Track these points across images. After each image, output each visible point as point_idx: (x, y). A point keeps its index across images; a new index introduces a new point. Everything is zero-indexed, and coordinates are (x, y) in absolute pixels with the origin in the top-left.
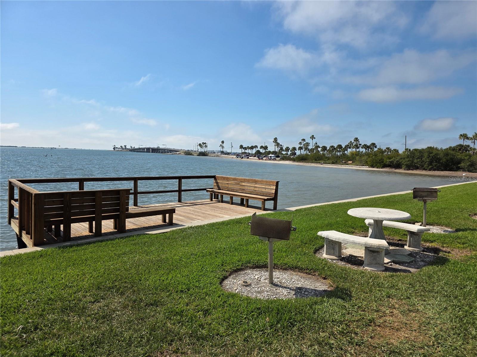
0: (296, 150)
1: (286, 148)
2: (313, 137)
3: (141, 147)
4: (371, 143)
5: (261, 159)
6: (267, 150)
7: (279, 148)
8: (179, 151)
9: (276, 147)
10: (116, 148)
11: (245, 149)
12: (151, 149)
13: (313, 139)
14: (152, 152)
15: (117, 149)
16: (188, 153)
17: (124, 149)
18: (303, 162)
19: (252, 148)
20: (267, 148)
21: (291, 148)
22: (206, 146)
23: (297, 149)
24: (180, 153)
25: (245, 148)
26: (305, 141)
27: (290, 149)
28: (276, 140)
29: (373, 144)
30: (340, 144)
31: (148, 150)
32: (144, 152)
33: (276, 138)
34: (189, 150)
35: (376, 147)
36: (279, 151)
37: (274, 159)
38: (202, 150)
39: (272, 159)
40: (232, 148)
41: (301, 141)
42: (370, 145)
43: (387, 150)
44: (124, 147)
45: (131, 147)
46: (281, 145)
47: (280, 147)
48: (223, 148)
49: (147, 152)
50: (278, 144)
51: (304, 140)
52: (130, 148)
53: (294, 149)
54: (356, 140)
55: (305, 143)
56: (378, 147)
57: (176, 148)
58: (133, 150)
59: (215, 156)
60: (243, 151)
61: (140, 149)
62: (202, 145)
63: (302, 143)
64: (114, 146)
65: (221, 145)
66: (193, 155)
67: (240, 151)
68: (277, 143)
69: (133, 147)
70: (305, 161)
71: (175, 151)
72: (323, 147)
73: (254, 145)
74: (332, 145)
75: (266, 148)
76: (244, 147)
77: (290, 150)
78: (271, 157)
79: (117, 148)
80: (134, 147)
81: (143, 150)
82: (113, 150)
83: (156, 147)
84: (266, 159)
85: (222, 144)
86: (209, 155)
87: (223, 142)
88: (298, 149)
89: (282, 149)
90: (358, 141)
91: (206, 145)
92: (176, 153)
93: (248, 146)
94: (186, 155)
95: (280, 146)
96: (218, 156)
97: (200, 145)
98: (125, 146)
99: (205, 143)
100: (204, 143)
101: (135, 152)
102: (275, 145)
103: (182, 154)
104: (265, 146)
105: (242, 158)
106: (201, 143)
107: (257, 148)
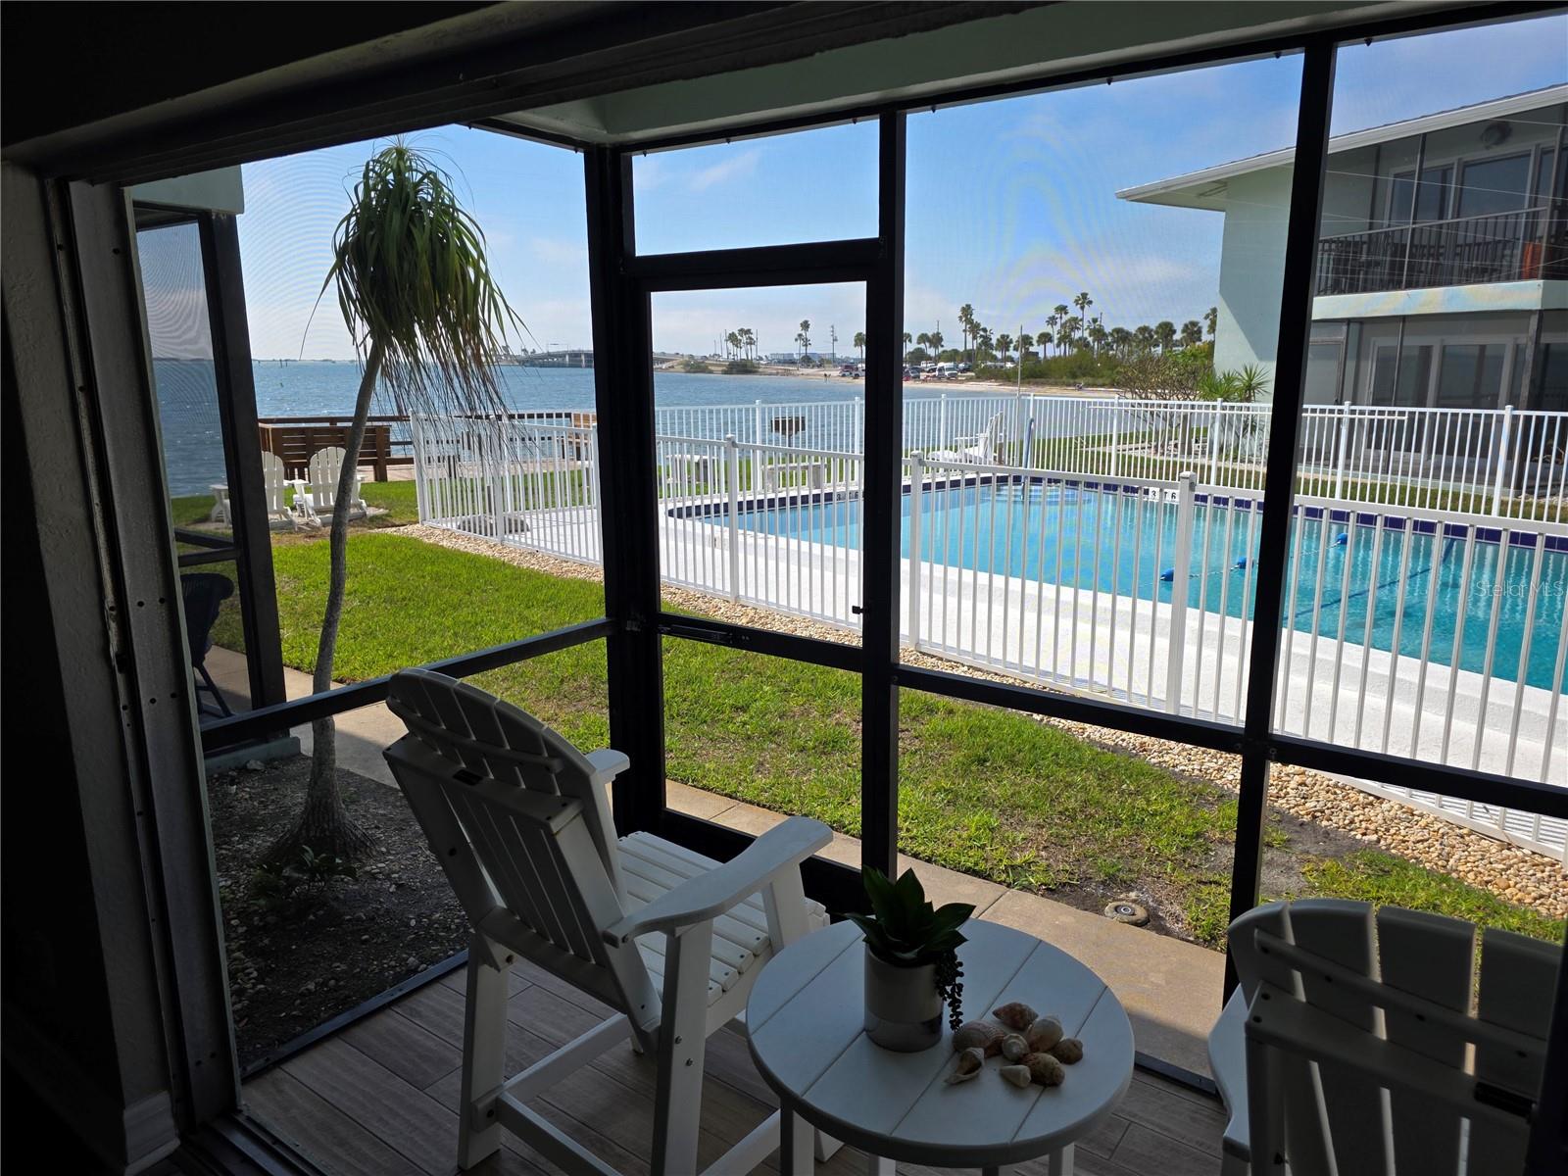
0: (1032, 344)
1: (998, 340)
2: (1084, 300)
3: (553, 350)
5: (914, 378)
6: (942, 346)
7: (979, 340)
8: (668, 360)
9: (970, 337)
12: (583, 357)
13: (1086, 305)
16: (696, 366)
20: (941, 339)
21: (1015, 337)
22: (751, 342)
23: (1034, 342)
24: (673, 367)
26: (1066, 313)
27: (1011, 342)
28: (967, 311)
31: (575, 359)
32: (563, 366)
33: (968, 306)
34: (699, 357)
36: (979, 348)
37: (952, 378)
38: (741, 354)
39: (943, 376)
41: (1052, 313)
45: (523, 350)
46: (985, 330)
47: (981, 336)
48: (806, 345)
49: (571, 366)
50: (974, 328)
51: (1062, 309)
52: (523, 354)
53: (1026, 340)
55: (1065, 318)
58: (531, 361)
59: (777, 374)
61: (550, 355)
62: (739, 337)
63: (1058, 320)
65: (800, 335)
66: (711, 372)
68: (972, 323)
69: (530, 350)
70: (1038, 380)
72: (1115, 330)
74: (1142, 325)
75: (936, 340)
77: (1012, 345)
78: (942, 369)
80: (534, 351)
81: (560, 359)
84: (928, 376)
85: (803, 333)
86: (760, 370)
87: (805, 325)
88: (1038, 341)
89: (986, 340)
91: (751, 338)
92: (660, 366)
94: (689, 372)
95: (982, 333)
97: (732, 338)
99: (748, 332)
101: (534, 365)
102: (965, 331)
103: (679, 368)
104: (933, 336)
105: (856, 376)
106: (736, 332)
107: (910, 341)
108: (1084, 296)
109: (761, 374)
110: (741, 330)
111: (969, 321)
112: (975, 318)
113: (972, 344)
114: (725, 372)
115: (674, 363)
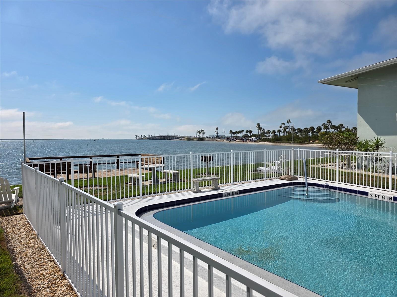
0: (276, 133)
1: (267, 131)
2: (289, 121)
3: (156, 135)
4: (339, 124)
5: (245, 141)
6: (252, 133)
7: (262, 132)
8: (183, 138)
9: (259, 131)
10: (138, 137)
11: (234, 133)
12: (163, 137)
13: (290, 123)
14: (164, 139)
15: (139, 138)
16: (190, 139)
17: (144, 138)
18: (276, 142)
19: (240, 132)
20: (252, 132)
21: (271, 131)
22: (204, 133)
24: (184, 139)
25: (234, 132)
28: (258, 125)
29: (341, 125)
30: (313, 126)
31: (161, 138)
32: (158, 139)
33: (259, 123)
34: (191, 137)
35: (344, 127)
36: (262, 134)
37: (255, 141)
38: (201, 136)
39: (253, 141)
40: (225, 133)
41: (281, 125)
42: (339, 126)
43: (354, 130)
44: (143, 136)
46: (263, 129)
47: (262, 131)
48: (217, 134)
50: (260, 129)
51: (283, 124)
53: (274, 132)
54: (329, 121)
55: (284, 126)
56: (346, 127)
57: (181, 135)
58: (151, 138)
59: (210, 140)
60: (233, 135)
61: (155, 137)
62: (201, 132)
63: (282, 127)
64: (137, 135)
65: (216, 131)
66: (194, 140)
67: (230, 135)
68: (260, 127)
69: (151, 136)
70: (279, 141)
71: (181, 137)
72: (298, 129)
73: (241, 130)
74: (305, 127)
75: (251, 132)
76: (233, 132)
77: (271, 133)
78: (252, 139)
79: (139, 137)
82: (136, 138)
83: (166, 135)
84: (249, 141)
85: (217, 130)
86: (206, 140)
87: (217, 129)
89: (264, 132)
90: (330, 122)
91: (204, 132)
92: (181, 139)
93: (237, 131)
94: (188, 140)
95: (262, 130)
96: (212, 140)
97: (199, 132)
98: (145, 135)
99: (203, 130)
100: (201, 130)
102: (258, 129)
104: (250, 130)
105: (230, 141)
106: (200, 131)
107: (244, 132)
108: (289, 120)
113: (260, 133)
114: (197, 140)
115: (185, 138)
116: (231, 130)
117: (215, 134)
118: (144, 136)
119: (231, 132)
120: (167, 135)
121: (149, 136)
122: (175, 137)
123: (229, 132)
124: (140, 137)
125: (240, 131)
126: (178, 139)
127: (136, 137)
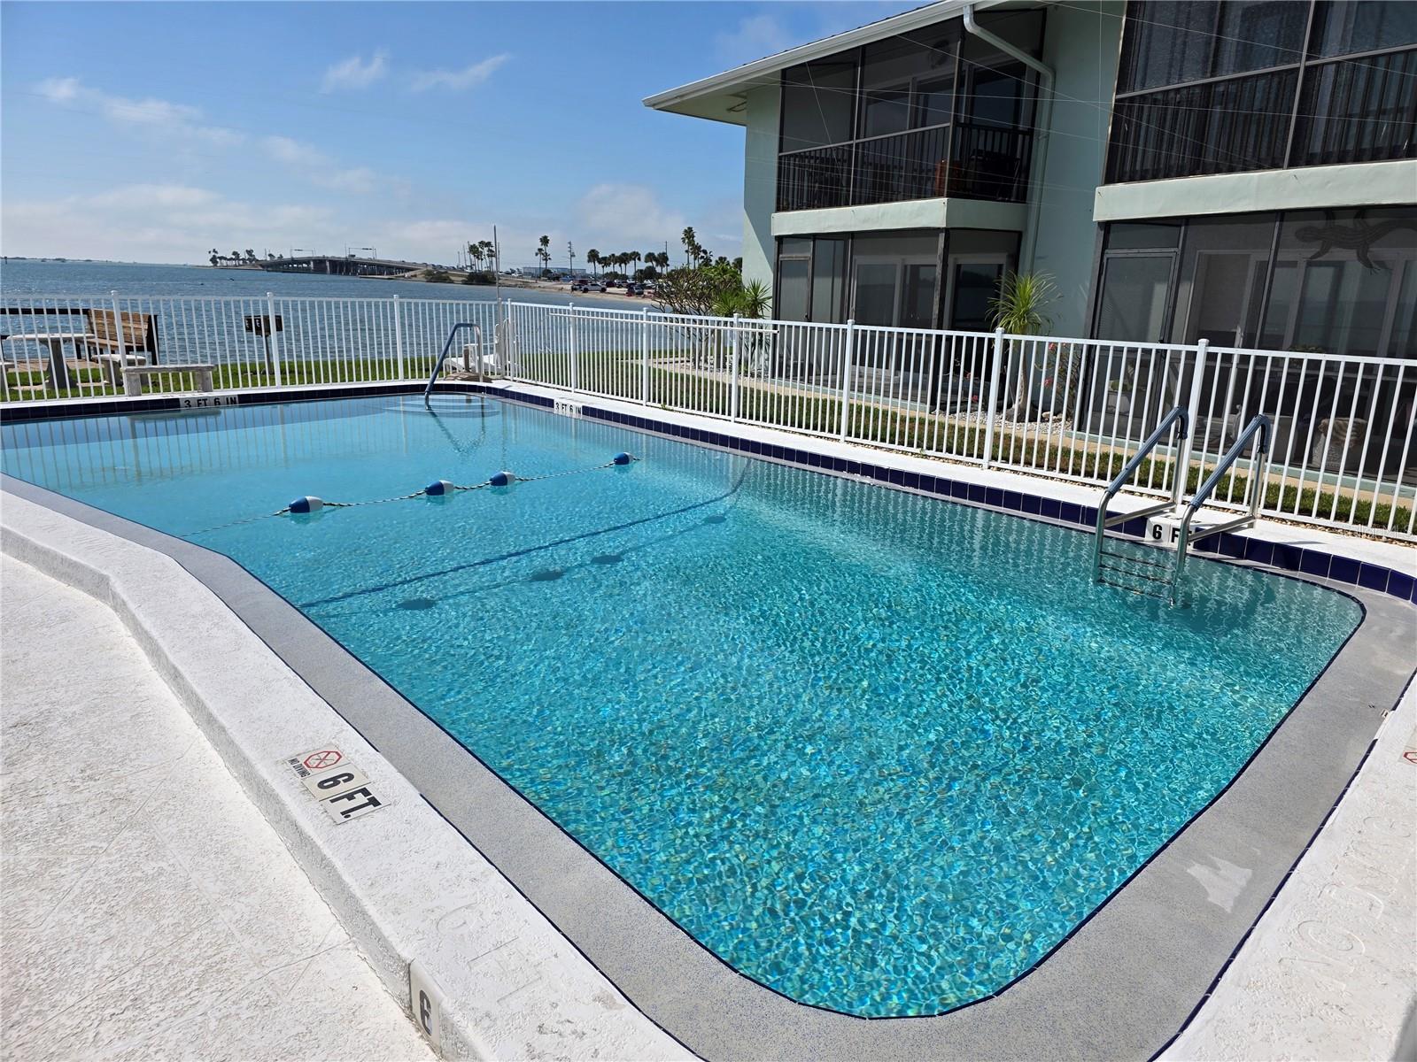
1: (717, 261)
3: (297, 255)
6: (669, 265)
7: (701, 261)
8: (412, 270)
9: (692, 258)
10: (221, 258)
11: (605, 261)
12: (328, 264)
14: (333, 272)
15: (224, 262)
16: (438, 276)
17: (248, 263)
19: (624, 259)
20: (667, 259)
21: (730, 260)
22: (492, 254)
24: (415, 276)
25: (604, 258)
28: (689, 234)
31: (320, 265)
32: (307, 271)
33: (690, 229)
34: (441, 267)
36: (700, 268)
38: (482, 266)
40: (572, 258)
44: (243, 255)
46: (705, 252)
47: (702, 257)
48: (546, 260)
49: (315, 271)
50: (696, 249)
52: (268, 259)
58: (277, 266)
59: (516, 286)
60: (601, 269)
61: (293, 261)
62: (480, 249)
64: (214, 251)
65: (540, 250)
66: (452, 282)
67: (589, 269)
68: (693, 245)
69: (277, 256)
71: (403, 268)
73: (629, 252)
75: (663, 259)
76: (600, 256)
79: (225, 259)
80: (280, 257)
81: (304, 265)
82: (211, 264)
85: (543, 247)
86: (500, 282)
87: (545, 241)
89: (707, 262)
91: (491, 251)
92: (403, 274)
93: (613, 255)
94: (430, 281)
95: (702, 254)
97: (474, 250)
98: (249, 252)
99: (488, 244)
101: (278, 270)
102: (687, 251)
103: (421, 277)
104: (659, 255)
105: (586, 291)
106: (477, 244)
107: (639, 259)
109: (500, 285)
110: (481, 243)
111: (691, 243)
112: (697, 240)
113: (694, 264)
114: (465, 283)
115: (417, 272)
116: (593, 251)
117: (536, 263)
118: (247, 257)
119: (593, 256)
120: (344, 256)
121: (270, 255)
122: (379, 266)
123: (586, 255)
124: (231, 259)
125: (624, 254)
126: (392, 274)
127: (210, 256)
